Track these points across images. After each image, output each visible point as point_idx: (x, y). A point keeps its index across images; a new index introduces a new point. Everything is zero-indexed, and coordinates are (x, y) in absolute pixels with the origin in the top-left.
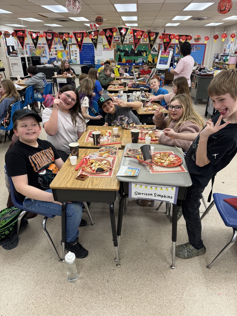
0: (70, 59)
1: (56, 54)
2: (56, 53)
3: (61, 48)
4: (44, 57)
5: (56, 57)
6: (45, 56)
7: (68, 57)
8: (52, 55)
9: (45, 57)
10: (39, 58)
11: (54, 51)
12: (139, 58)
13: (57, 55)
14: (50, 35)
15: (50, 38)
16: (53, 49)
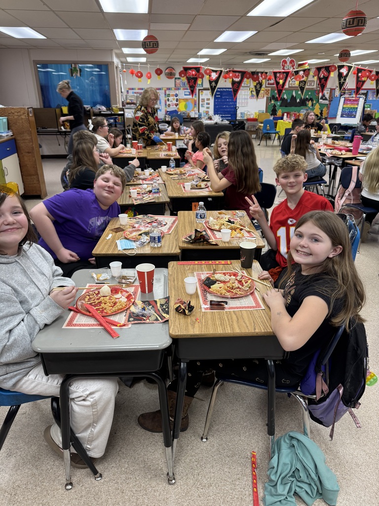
0: (199, 112)
2: (176, 103)
3: (185, 95)
5: (177, 109)
7: (195, 108)
8: (169, 105)
11: (174, 99)
12: (302, 109)
13: (178, 107)
14: (238, 75)
15: (237, 80)
16: (173, 97)
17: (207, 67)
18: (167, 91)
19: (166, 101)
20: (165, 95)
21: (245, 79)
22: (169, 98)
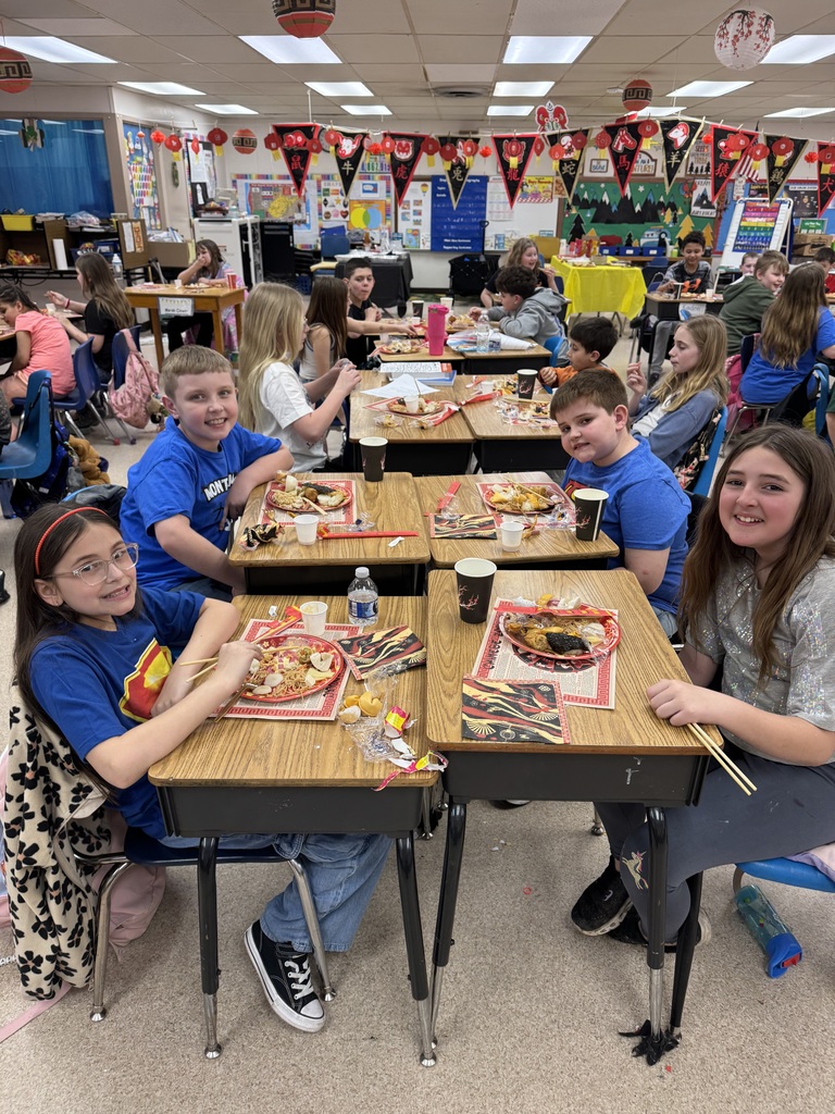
0: (396, 231)
1: (345, 214)
2: (344, 210)
3: (364, 191)
4: (300, 222)
5: (345, 224)
6: (304, 222)
7: (389, 223)
8: (328, 215)
9: (302, 225)
10: (289, 227)
11: (338, 201)
12: (649, 229)
13: (347, 219)
14: (407, 145)
15: (403, 156)
16: (335, 197)
17: (329, 127)
18: (323, 183)
19: (320, 205)
20: (319, 191)
22: (327, 198)
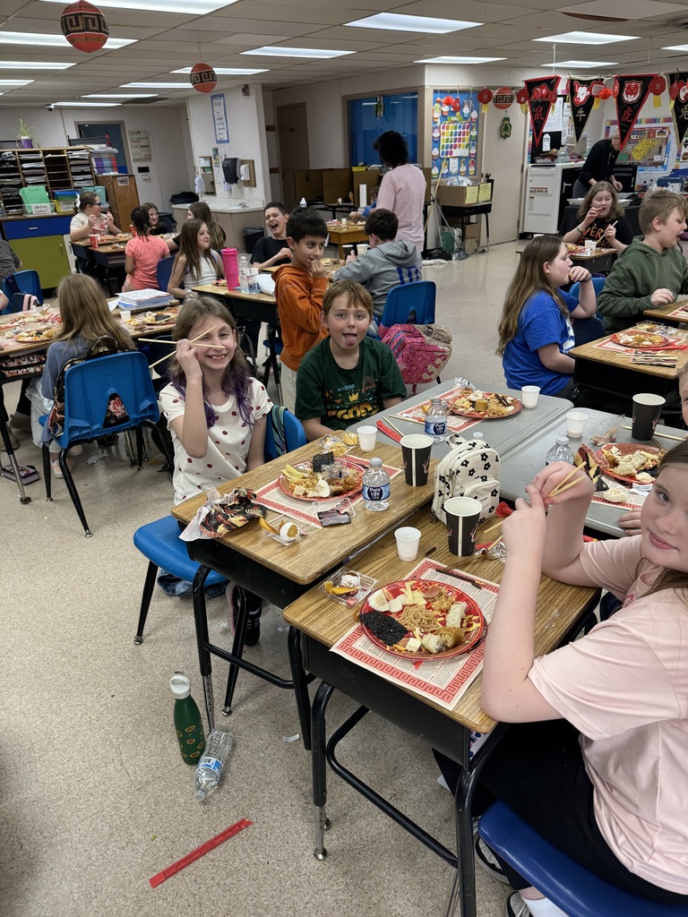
4: (654, 164)
8: (685, 157)
14: (636, 87)
15: (630, 99)
21: (651, 96)
